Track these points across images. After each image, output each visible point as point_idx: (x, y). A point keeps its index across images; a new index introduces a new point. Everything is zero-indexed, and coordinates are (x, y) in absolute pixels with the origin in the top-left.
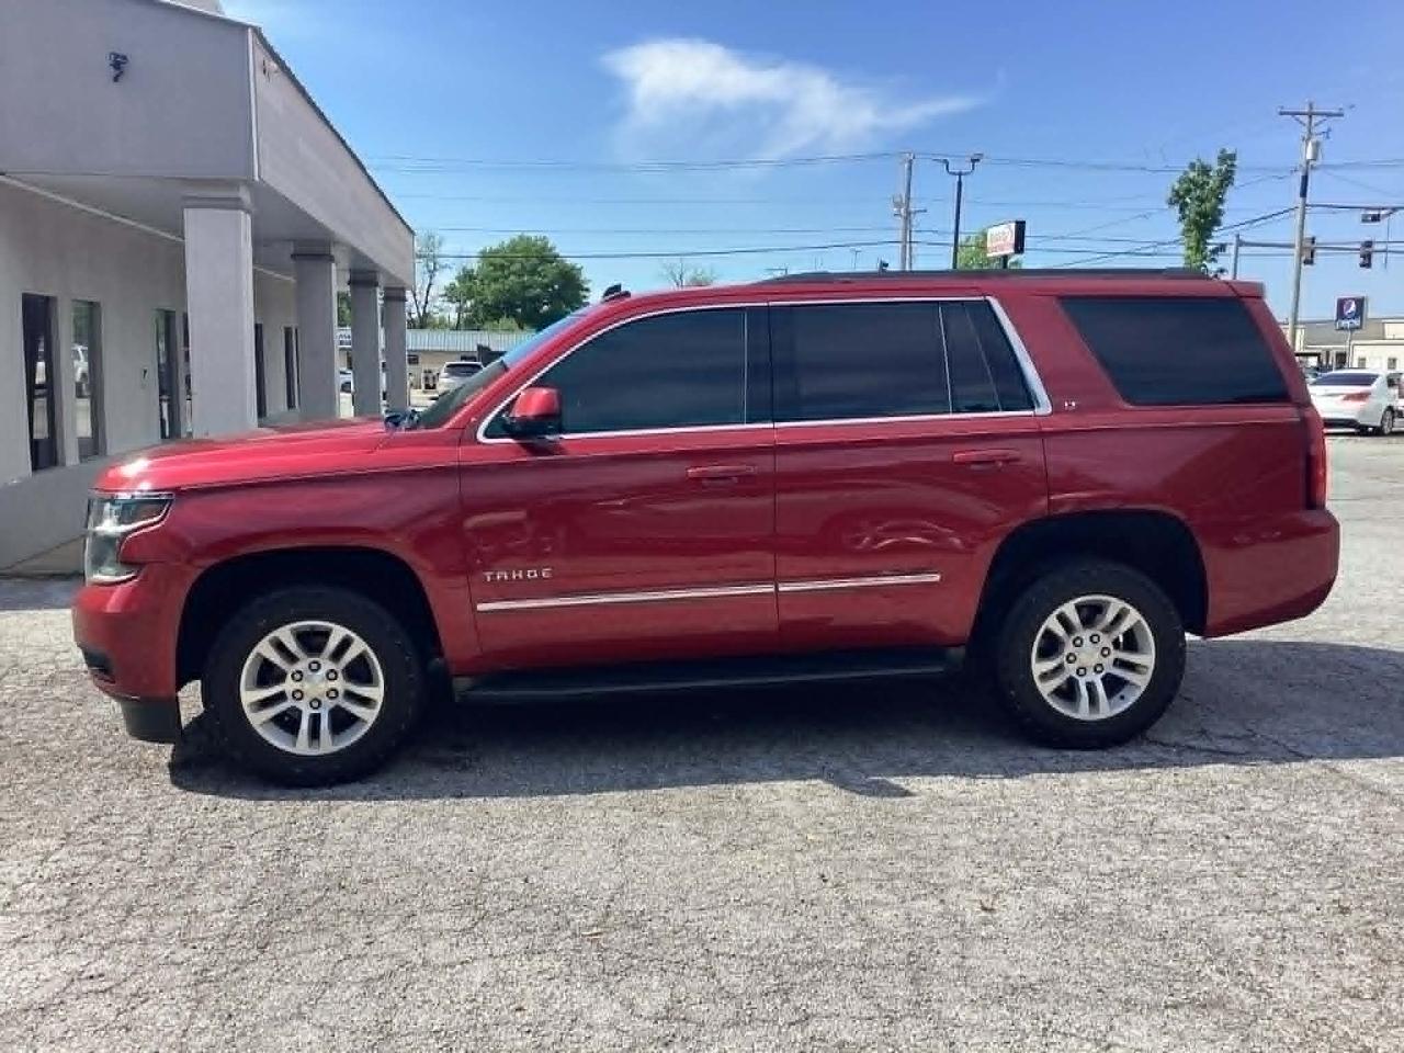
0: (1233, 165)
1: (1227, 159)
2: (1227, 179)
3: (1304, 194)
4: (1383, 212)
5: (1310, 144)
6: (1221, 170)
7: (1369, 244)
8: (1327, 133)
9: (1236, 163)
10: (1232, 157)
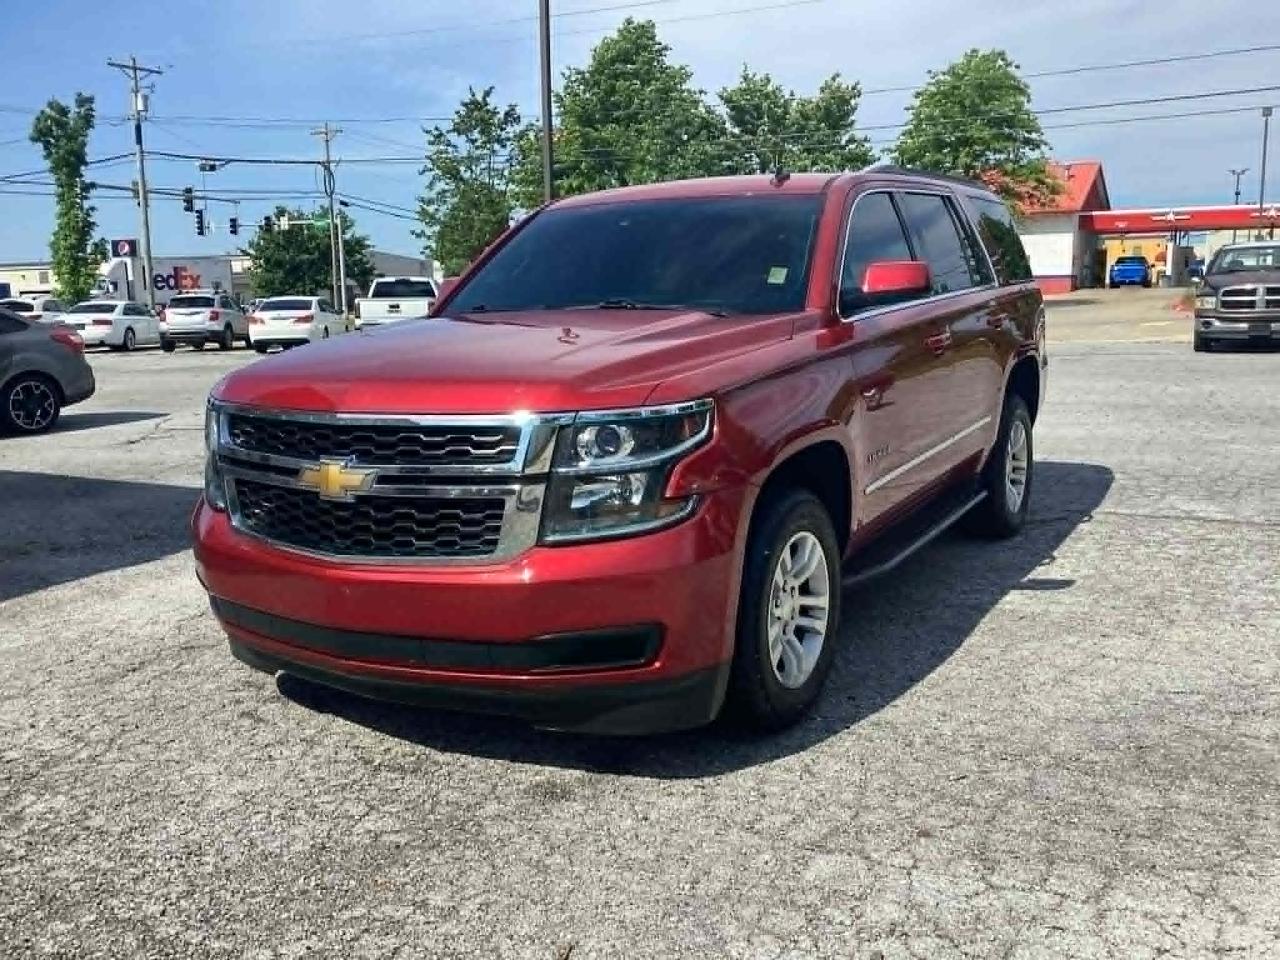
0: (92, 109)
1: (84, 101)
2: (88, 120)
3: (139, 141)
4: (217, 163)
5: (139, 95)
6: (79, 113)
7: (189, 191)
8: (152, 87)
9: (93, 106)
10: (90, 100)
